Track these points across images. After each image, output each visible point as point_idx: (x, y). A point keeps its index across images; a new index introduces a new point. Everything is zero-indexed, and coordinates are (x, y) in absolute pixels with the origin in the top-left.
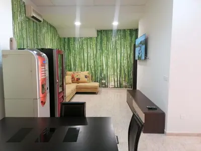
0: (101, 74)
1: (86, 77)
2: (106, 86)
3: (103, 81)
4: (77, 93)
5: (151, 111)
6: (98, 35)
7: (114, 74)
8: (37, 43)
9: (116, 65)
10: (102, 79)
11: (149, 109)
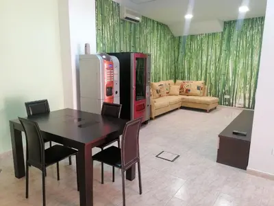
0: (224, 86)
1: (198, 88)
2: (230, 105)
3: (227, 97)
4: (182, 108)
5: (235, 137)
6: (225, 29)
7: (245, 86)
8: (134, 47)
9: (249, 73)
10: (225, 94)
11: (234, 133)
